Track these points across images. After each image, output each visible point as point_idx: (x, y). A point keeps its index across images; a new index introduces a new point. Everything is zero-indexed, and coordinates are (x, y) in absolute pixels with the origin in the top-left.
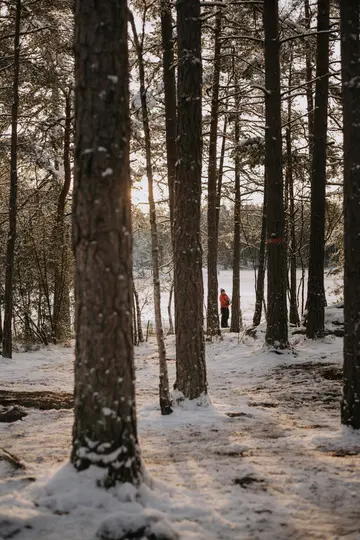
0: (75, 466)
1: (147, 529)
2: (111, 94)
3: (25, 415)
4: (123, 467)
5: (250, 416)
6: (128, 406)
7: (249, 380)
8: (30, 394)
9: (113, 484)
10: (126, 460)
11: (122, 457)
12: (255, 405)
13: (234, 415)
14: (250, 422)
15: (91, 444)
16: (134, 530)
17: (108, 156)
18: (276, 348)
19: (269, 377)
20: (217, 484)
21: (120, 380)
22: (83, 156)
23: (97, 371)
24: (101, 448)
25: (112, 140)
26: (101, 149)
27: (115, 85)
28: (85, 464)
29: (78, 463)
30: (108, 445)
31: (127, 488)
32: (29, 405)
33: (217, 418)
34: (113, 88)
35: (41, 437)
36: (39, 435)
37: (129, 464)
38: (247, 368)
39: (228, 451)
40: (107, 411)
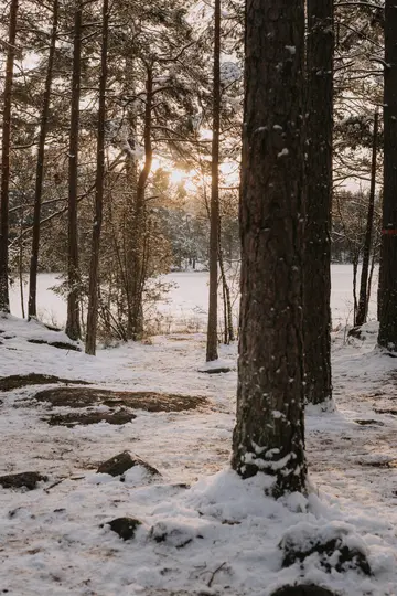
0: (239, 472)
1: (339, 541)
2: (288, 66)
3: (134, 417)
4: (292, 474)
5: (382, 424)
6: (298, 409)
7: (363, 385)
8: (134, 394)
9: (282, 494)
10: (295, 468)
11: (291, 464)
12: (381, 412)
13: (363, 422)
14: (384, 431)
15: (258, 449)
16: (323, 543)
17: (283, 134)
18: (390, 350)
19: (386, 382)
20: (378, 496)
21: (291, 380)
22: (257, 134)
23: (267, 370)
24: (269, 454)
25: (288, 118)
26: (276, 126)
27: (293, 56)
28: (251, 471)
29: (243, 469)
30: (276, 451)
31: (296, 498)
32: (135, 406)
33: (346, 425)
34: (290, 60)
35: (159, 441)
36: (156, 438)
37: (297, 472)
38: (360, 371)
39: (369, 461)
40: (277, 414)
